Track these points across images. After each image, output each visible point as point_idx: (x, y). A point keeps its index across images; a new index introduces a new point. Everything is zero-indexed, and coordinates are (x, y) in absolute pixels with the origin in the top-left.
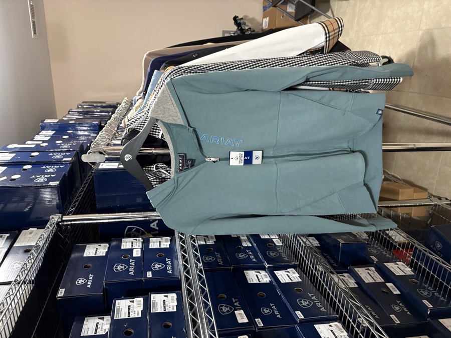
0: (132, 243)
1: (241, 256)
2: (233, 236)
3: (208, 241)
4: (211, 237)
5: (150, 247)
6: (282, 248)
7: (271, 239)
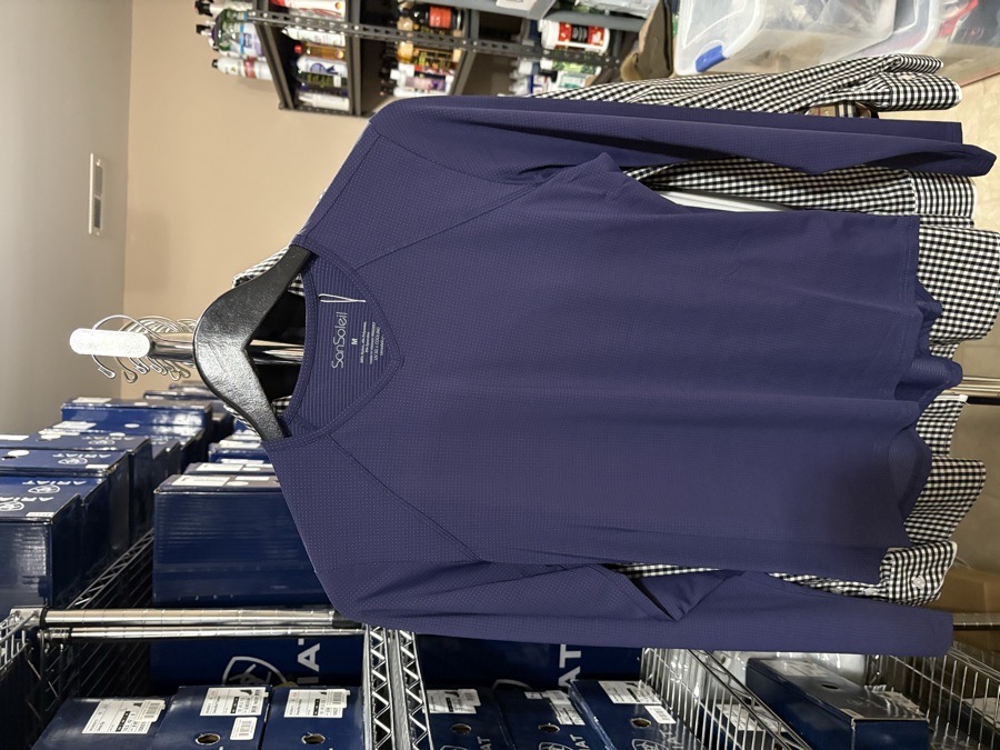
0: (236, 699)
2: (529, 695)
3: (458, 706)
4: (466, 694)
5: (287, 715)
6: (677, 733)
7: (642, 706)
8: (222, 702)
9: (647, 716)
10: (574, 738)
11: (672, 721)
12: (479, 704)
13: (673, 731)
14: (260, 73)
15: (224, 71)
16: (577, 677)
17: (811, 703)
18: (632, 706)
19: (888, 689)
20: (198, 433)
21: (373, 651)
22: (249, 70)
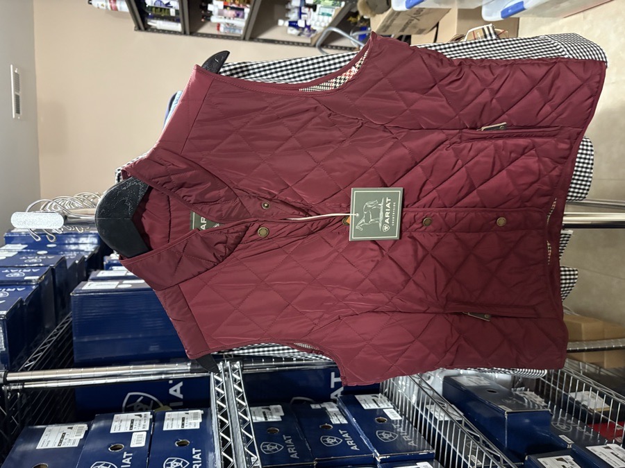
0: (132, 421)
1: (331, 441)
2: (313, 406)
3: (270, 417)
4: (275, 408)
5: (165, 429)
6: (402, 425)
7: (381, 410)
8: (123, 423)
9: (385, 415)
10: (341, 432)
11: (399, 418)
12: (283, 414)
13: (400, 424)
14: (121, 8)
15: (96, 6)
16: (342, 393)
17: (482, 402)
18: (375, 410)
19: (526, 390)
20: (96, 249)
21: (217, 388)
22: (113, 5)
